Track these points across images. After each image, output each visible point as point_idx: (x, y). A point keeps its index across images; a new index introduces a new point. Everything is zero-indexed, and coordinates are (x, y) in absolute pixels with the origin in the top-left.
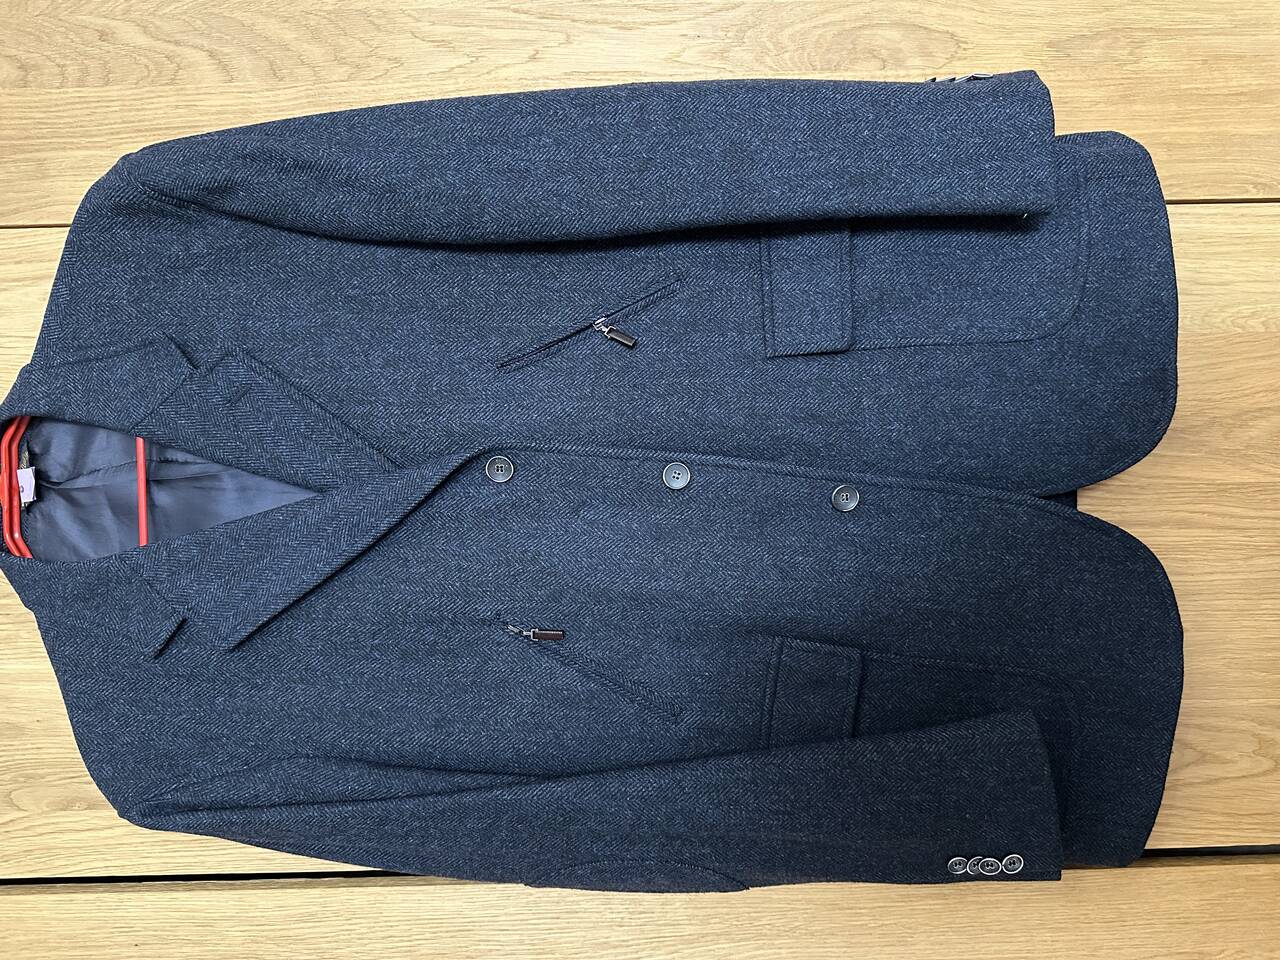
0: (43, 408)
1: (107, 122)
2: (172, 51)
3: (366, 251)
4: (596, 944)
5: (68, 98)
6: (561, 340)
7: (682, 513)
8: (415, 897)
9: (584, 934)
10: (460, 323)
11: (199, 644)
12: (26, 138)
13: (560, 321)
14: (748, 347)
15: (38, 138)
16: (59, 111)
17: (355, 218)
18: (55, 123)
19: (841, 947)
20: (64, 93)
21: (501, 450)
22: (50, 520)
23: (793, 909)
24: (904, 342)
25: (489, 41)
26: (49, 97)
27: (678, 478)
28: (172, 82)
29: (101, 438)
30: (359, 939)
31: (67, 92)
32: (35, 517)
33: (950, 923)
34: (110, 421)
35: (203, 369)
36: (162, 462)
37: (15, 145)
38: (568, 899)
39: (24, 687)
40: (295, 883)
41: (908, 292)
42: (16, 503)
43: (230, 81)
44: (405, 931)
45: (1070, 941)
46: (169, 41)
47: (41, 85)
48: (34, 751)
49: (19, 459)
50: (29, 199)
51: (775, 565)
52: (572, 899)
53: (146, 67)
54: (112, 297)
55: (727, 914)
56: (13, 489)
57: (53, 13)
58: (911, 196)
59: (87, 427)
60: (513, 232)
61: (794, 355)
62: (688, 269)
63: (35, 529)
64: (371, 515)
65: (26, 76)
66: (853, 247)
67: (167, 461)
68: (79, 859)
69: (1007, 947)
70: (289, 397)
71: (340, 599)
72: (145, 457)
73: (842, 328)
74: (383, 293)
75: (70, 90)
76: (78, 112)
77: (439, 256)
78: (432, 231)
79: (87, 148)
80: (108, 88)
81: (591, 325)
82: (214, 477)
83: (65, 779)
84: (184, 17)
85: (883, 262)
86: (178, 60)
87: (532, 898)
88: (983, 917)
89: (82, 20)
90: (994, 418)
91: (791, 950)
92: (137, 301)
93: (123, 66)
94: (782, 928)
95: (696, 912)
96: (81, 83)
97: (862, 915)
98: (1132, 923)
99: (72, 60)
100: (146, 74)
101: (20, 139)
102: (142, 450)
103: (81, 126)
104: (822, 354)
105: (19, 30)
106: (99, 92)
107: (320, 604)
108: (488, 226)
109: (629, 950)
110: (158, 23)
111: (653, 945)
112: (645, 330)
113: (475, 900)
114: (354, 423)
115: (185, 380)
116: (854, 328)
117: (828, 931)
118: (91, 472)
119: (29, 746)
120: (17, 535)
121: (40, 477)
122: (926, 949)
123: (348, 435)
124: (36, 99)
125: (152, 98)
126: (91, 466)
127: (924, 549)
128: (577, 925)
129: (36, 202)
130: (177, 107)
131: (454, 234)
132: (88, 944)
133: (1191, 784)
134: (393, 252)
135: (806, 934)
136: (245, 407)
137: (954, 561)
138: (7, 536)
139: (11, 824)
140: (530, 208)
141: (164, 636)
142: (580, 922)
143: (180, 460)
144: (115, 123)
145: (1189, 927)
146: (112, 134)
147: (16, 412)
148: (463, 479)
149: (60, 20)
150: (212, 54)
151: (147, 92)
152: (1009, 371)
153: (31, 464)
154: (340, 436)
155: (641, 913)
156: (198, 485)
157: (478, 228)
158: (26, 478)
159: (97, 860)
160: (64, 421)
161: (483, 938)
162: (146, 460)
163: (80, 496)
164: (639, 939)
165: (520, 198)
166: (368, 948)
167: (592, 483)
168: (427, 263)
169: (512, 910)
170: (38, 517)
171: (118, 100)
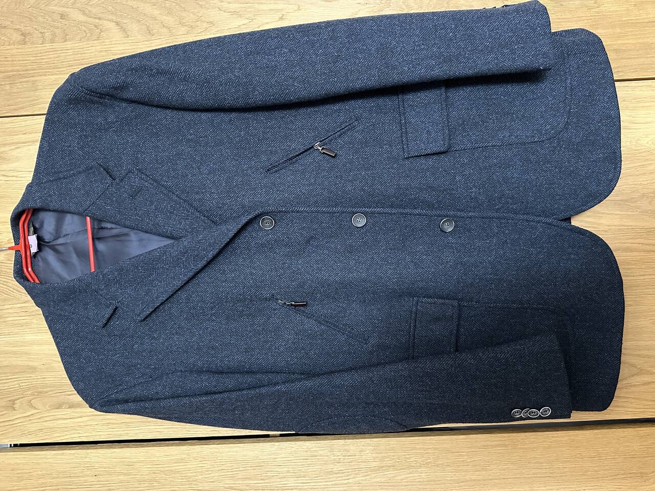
0: (39, 205)
1: (66, 60)
2: (97, 23)
3: (196, 115)
4: (327, 472)
5: (46, 49)
6: (298, 155)
7: (363, 239)
8: (234, 450)
9: (320, 467)
10: (246, 150)
11: (124, 319)
12: (26, 70)
13: (297, 146)
14: (395, 153)
15: (32, 70)
16: (42, 56)
17: (190, 98)
18: (41, 62)
19: (453, 472)
20: (44, 47)
21: (267, 214)
22: (45, 261)
23: (427, 453)
24: (477, 145)
25: (258, 11)
26: (37, 49)
27: (360, 222)
28: (98, 39)
29: (69, 218)
30: (207, 471)
31: (45, 46)
32: (38, 260)
33: (509, 459)
34: (72, 209)
35: (117, 180)
36: (99, 228)
37: (21, 74)
38: (311, 450)
39: (35, 348)
40: (174, 444)
41: (477, 119)
42: (28, 253)
43: (127, 37)
44: (230, 467)
45: (573, 467)
46: (96, 18)
47: (33, 43)
48: (42, 380)
49: (29, 231)
50: (29, 101)
51: (412, 261)
52: (314, 449)
53: (85, 31)
54: (70, 146)
55: (393, 456)
56: (27, 247)
57: (37, 6)
58: (476, 66)
59: (61, 212)
60: (271, 99)
61: (419, 156)
62: (361, 114)
63: (38, 266)
64: (204, 250)
65: (25, 39)
66: (447, 97)
67: (102, 228)
68: (66, 433)
69: (539, 471)
70: (162, 192)
71: (193, 292)
72: (91, 226)
73: (444, 140)
74: (206, 136)
75: (47, 45)
76: (51, 56)
77: (233, 115)
78: (229, 102)
79: (57, 74)
80: (65, 43)
81: (312, 147)
82: (126, 235)
83: (57, 393)
84: (102, 5)
85: (463, 104)
86: (100, 27)
87: (293, 449)
88: (527, 456)
89: (52, 9)
90: (525, 183)
91: (427, 474)
92: (82, 148)
93: (74, 31)
94: (422, 463)
95: (377, 455)
96: (52, 41)
97: (463, 456)
98: (605, 458)
99: (48, 29)
100: (85, 35)
101: (23, 71)
102: (89, 223)
103: (53, 63)
104: (434, 154)
105: (20, 15)
106: (62, 45)
107: (183, 295)
108: (257, 97)
109: (343, 475)
110: (90, 9)
111: (356, 472)
112: (340, 147)
113: (265, 450)
114: (195, 204)
115: (109, 186)
116: (450, 140)
117: (446, 464)
118: (64, 236)
119: (39, 377)
120: (30, 269)
121: (39, 239)
122: (497, 473)
123: (191, 210)
124: (30, 50)
125: (88, 47)
126: (64, 233)
127: (489, 248)
128: (317, 462)
129: (32, 103)
130: (101, 51)
131: (241, 103)
132: (72, 475)
133: (634, 386)
134: (209, 115)
135: (434, 466)
136: (139, 198)
137: (504, 253)
138: (25, 270)
139: (31, 416)
140: (278, 86)
141: (107, 316)
142: (318, 461)
143: (109, 227)
144: (70, 61)
145: (634, 460)
146: (69, 66)
147: (25, 207)
148: (250, 229)
149: (41, 9)
150: (117, 24)
151: (86, 44)
152: (532, 157)
153: (35, 233)
154: (188, 211)
155: (349, 456)
156: (119, 239)
157: (252, 98)
158: (33, 240)
159: (75, 433)
160: (49, 210)
161: (270, 470)
162: (91, 228)
163: (60, 248)
164: (348, 469)
165: (273, 81)
166: (211, 475)
167: (315, 226)
168: (227, 119)
169: (283, 455)
170: (40, 259)
171: (71, 49)
